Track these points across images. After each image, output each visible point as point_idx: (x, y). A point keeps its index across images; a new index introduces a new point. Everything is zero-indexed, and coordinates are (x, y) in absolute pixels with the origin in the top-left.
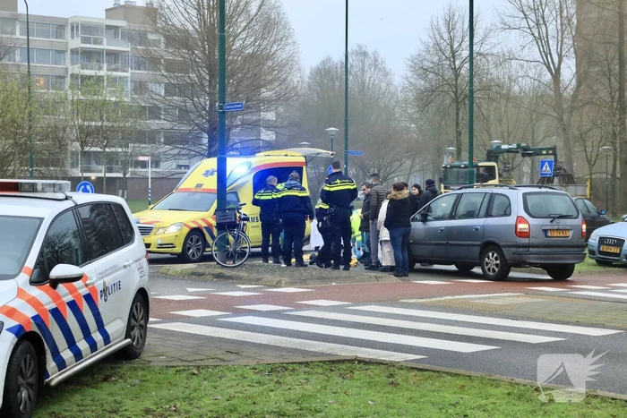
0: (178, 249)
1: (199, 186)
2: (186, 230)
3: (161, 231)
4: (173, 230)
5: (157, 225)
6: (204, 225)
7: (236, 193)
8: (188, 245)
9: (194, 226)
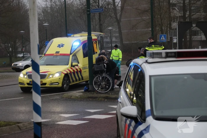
0: (60, 85)
1: (57, 52)
2: (63, 75)
3: (51, 76)
4: (57, 75)
5: (49, 73)
6: (69, 72)
7: (76, 55)
8: (64, 83)
9: (66, 73)
